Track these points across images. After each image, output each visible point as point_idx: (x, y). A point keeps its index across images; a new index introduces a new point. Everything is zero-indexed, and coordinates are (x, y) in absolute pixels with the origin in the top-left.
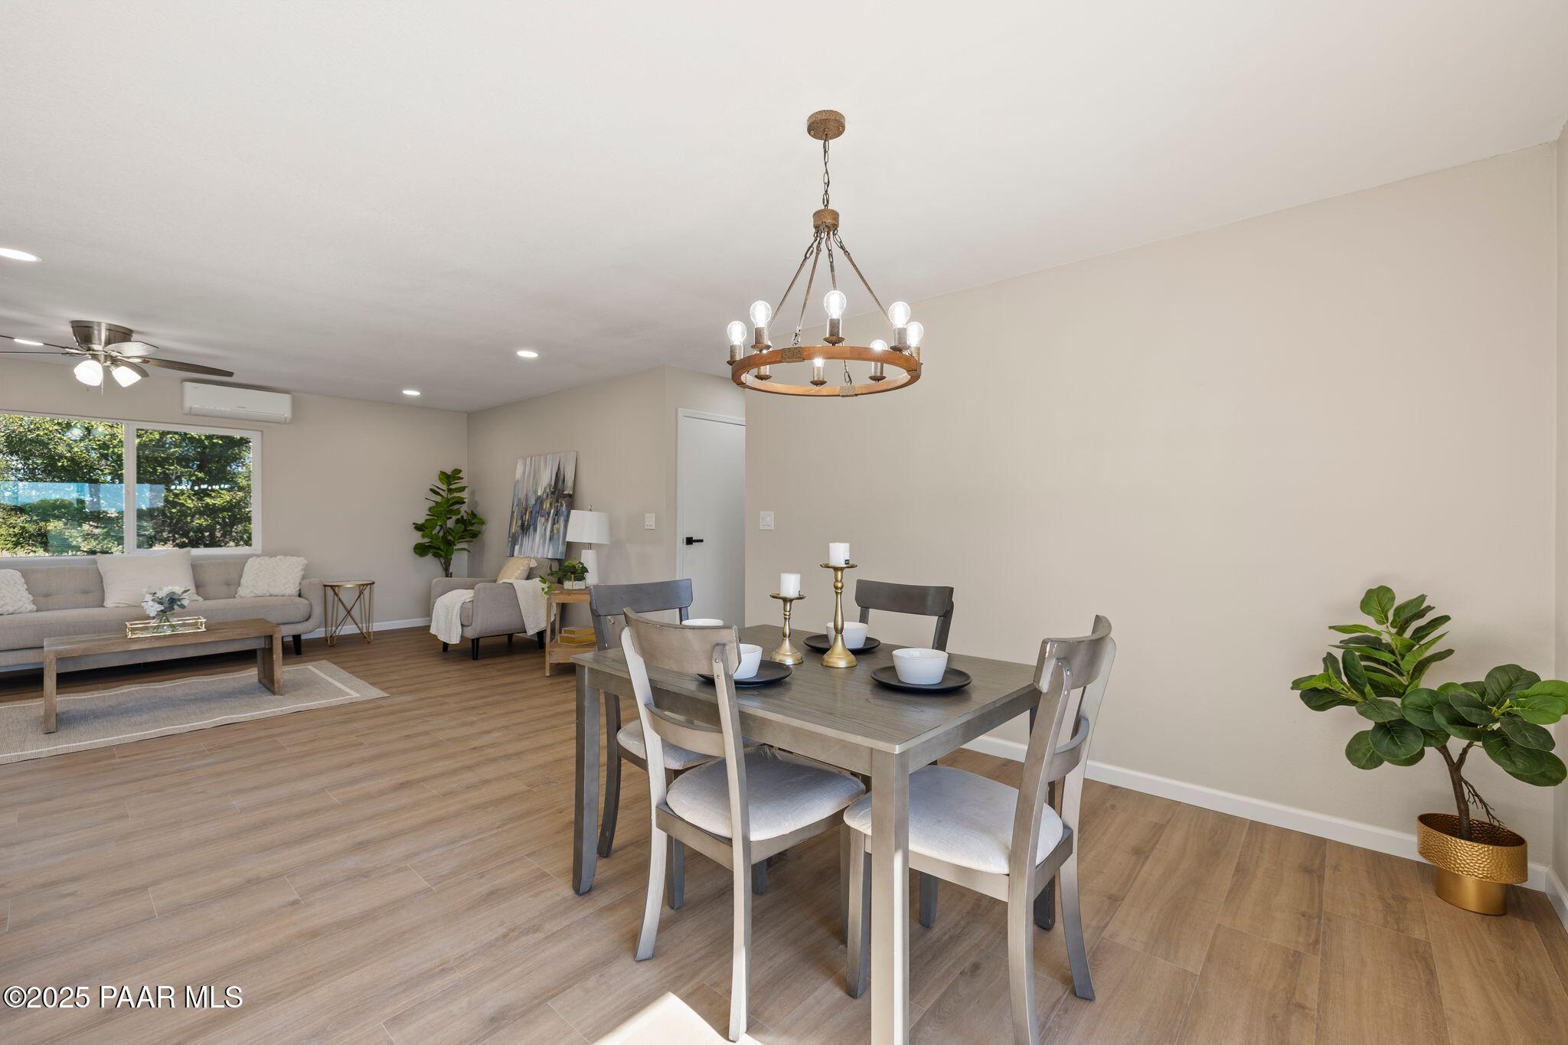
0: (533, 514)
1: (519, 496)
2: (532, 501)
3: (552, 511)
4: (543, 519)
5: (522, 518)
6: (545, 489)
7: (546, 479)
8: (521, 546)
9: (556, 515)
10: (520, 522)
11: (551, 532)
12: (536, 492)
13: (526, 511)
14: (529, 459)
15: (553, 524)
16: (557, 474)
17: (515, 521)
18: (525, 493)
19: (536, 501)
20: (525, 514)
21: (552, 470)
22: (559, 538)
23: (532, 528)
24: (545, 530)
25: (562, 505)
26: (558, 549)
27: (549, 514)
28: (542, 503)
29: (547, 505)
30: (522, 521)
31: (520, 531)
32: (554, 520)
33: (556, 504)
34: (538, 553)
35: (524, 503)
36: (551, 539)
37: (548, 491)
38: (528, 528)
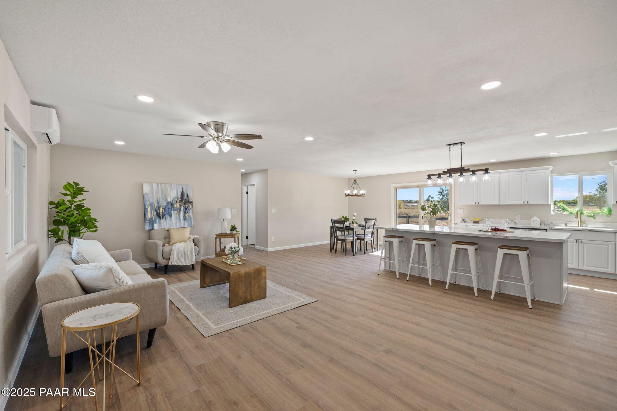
0: (167, 209)
1: (151, 201)
2: (165, 204)
3: (182, 208)
4: (176, 212)
5: (156, 211)
6: (174, 199)
7: (173, 195)
8: (160, 224)
9: (186, 209)
10: (155, 213)
11: (184, 217)
12: (166, 200)
13: (159, 208)
14: (155, 185)
15: (185, 213)
16: (182, 193)
17: (149, 214)
18: (155, 199)
19: (168, 203)
20: (159, 210)
21: (177, 191)
22: (190, 219)
23: (167, 216)
24: (179, 216)
25: (188, 206)
26: (191, 223)
27: (180, 210)
28: (172, 205)
29: (177, 206)
30: (157, 212)
31: (157, 217)
32: (185, 212)
33: (185, 206)
34: (176, 225)
35: (156, 205)
36: (184, 219)
37: (176, 199)
38: (163, 216)
